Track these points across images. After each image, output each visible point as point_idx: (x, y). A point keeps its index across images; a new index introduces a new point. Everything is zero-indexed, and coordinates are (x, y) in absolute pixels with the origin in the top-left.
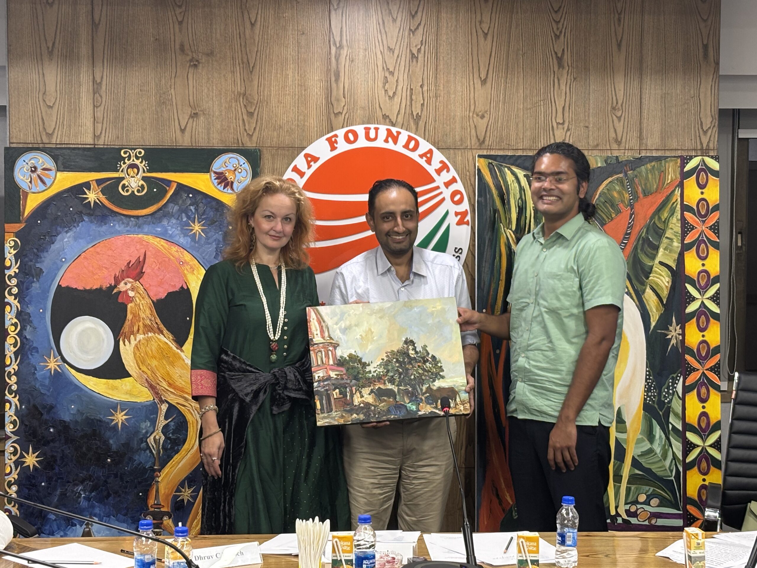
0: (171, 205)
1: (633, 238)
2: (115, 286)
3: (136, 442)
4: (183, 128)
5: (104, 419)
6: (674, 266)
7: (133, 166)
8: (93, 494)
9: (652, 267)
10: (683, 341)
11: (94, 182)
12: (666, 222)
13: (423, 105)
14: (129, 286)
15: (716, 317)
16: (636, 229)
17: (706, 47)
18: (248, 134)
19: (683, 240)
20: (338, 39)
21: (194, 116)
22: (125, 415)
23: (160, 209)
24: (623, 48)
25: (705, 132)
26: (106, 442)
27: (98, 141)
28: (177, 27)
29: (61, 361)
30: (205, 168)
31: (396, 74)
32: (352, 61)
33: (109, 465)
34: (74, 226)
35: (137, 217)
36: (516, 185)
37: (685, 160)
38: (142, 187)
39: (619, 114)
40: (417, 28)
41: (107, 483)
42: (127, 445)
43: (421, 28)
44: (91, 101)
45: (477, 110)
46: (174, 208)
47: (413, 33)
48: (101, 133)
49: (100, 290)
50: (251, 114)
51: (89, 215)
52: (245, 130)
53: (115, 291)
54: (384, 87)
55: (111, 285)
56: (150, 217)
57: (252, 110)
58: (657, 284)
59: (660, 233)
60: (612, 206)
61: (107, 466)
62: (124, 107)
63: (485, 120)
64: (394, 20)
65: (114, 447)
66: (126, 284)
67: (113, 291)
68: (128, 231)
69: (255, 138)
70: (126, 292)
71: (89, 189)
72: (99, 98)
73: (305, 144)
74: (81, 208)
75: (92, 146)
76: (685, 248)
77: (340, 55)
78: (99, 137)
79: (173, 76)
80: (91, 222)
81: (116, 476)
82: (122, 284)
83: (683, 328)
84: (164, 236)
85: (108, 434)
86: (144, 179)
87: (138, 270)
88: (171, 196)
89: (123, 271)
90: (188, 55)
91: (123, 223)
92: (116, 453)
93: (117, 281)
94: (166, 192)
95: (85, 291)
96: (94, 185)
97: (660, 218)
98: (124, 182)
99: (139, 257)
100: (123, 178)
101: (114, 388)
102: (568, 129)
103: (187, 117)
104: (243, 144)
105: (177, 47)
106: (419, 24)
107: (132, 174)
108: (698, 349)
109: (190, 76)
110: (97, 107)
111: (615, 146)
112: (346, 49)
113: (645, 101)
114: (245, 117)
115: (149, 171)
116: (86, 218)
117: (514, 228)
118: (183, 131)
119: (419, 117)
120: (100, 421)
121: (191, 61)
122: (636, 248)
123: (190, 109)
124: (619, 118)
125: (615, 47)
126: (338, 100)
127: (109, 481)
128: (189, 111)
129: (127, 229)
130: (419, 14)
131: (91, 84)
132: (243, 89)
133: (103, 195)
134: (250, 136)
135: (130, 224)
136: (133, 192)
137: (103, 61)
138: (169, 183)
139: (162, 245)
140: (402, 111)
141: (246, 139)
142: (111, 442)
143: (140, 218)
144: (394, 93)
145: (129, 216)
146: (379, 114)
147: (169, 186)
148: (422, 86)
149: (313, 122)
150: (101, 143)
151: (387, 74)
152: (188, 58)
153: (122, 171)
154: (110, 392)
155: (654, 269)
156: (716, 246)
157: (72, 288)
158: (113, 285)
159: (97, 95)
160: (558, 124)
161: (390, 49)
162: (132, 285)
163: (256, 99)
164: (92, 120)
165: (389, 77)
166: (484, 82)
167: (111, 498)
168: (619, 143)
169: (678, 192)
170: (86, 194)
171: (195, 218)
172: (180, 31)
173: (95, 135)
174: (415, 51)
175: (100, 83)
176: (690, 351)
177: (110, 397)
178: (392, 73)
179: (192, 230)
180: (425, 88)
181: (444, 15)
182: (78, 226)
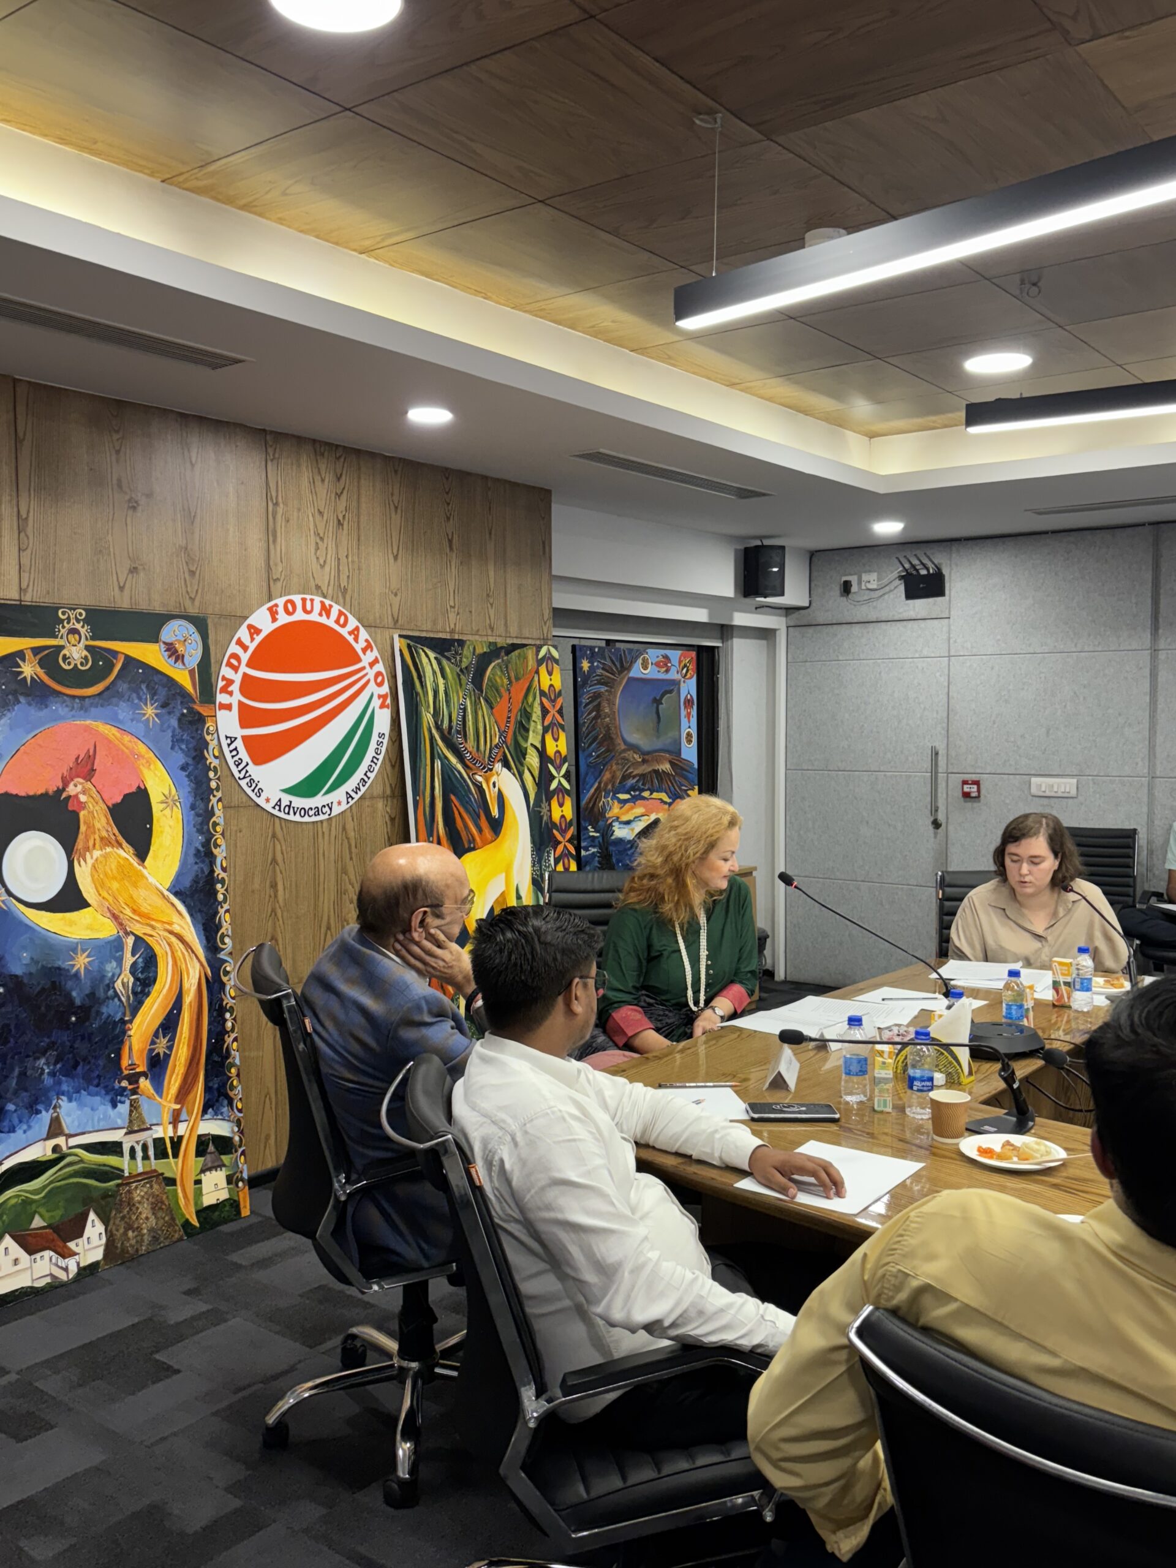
0: (120, 682)
1: (513, 720)
2: (64, 790)
3: (102, 990)
4: (122, 585)
5: (63, 966)
6: (539, 746)
7: (73, 631)
8: (59, 1066)
9: (526, 748)
10: (551, 817)
11: (29, 651)
12: (531, 706)
13: (348, 577)
14: (79, 788)
15: (568, 792)
16: (513, 715)
17: (544, 543)
18: (190, 598)
19: (543, 723)
20: (274, 494)
21: (134, 570)
22: (88, 956)
23: (107, 688)
24: (493, 536)
25: (545, 623)
26: (68, 996)
27: (25, 595)
28: (114, 458)
29: (5, 894)
30: (153, 637)
31: (325, 541)
32: (288, 521)
33: (74, 1024)
34: (9, 710)
35: (83, 698)
36: (430, 667)
37: (539, 648)
38: (86, 658)
39: (491, 601)
40: (342, 493)
41: (74, 1049)
42: (92, 995)
43: (345, 492)
44: (16, 542)
45: (392, 588)
46: (123, 687)
47: (339, 497)
48: (28, 586)
49: (45, 795)
50: (192, 573)
51: (26, 695)
52: (187, 592)
53: (64, 795)
54: (316, 554)
55: (58, 788)
56: (97, 699)
57: (194, 569)
58: (531, 765)
59: (528, 716)
60: (497, 690)
61: (71, 1026)
62: (55, 553)
63: (399, 597)
64: (323, 481)
65: (78, 1002)
66: (76, 786)
67: (61, 795)
68: (73, 716)
69: (197, 603)
70: (76, 796)
71: (24, 660)
72: (25, 539)
73: (246, 613)
74: (13, 686)
75: (18, 603)
76: (546, 730)
77: (276, 512)
78: (25, 591)
79: (111, 518)
80: (30, 704)
81: (83, 1038)
82: (71, 786)
83: (550, 805)
84: (114, 721)
85: (70, 984)
86: (87, 648)
87: (89, 767)
88: (119, 671)
89: (71, 769)
90: (126, 493)
91: (67, 706)
92: (79, 1007)
93: (66, 785)
94: (113, 666)
95: (29, 797)
96: (29, 655)
97: (527, 703)
98: (65, 652)
99: (88, 750)
100: (62, 647)
101: (72, 923)
102: (458, 614)
103: (126, 572)
104: (185, 609)
105: (115, 482)
106: (344, 488)
107: (73, 642)
108: (560, 823)
109: (129, 519)
110: (24, 550)
111: (490, 632)
112: (281, 505)
113: (508, 591)
114: (187, 577)
115: (93, 638)
116: (22, 699)
117: (432, 712)
118: (122, 588)
119: (345, 591)
120: (59, 968)
121: (130, 501)
122: (515, 733)
123: (129, 562)
124: (492, 605)
125: (487, 536)
126: (276, 565)
127: (76, 1046)
128: (128, 564)
129: (72, 713)
130: (344, 477)
131: (15, 518)
132: (185, 542)
133: (42, 668)
134: (192, 600)
135: (75, 705)
136: (76, 665)
137: (29, 490)
138: (115, 654)
139: (113, 735)
140: (332, 583)
141: (188, 603)
142: (74, 994)
143: (87, 700)
144: (325, 562)
145: (74, 697)
146: (312, 584)
147: (116, 659)
148: (347, 557)
149: (255, 588)
150: (28, 598)
151: (318, 541)
152: (127, 497)
153: (62, 638)
154: (68, 929)
155: (529, 751)
156: (563, 727)
157: (12, 795)
158: (61, 787)
159: (22, 535)
160: (451, 607)
161: (320, 513)
162: (83, 787)
163: (198, 555)
164: (17, 567)
165: (320, 543)
166: (396, 558)
167: (79, 1068)
168: (492, 629)
169: (536, 679)
170: (19, 666)
171: (146, 699)
172: (117, 461)
173: (21, 589)
174: (341, 518)
175: (27, 519)
176: (554, 825)
177: (68, 935)
178: (322, 539)
179: (144, 715)
180: (350, 559)
181: (363, 481)
182: (13, 709)
